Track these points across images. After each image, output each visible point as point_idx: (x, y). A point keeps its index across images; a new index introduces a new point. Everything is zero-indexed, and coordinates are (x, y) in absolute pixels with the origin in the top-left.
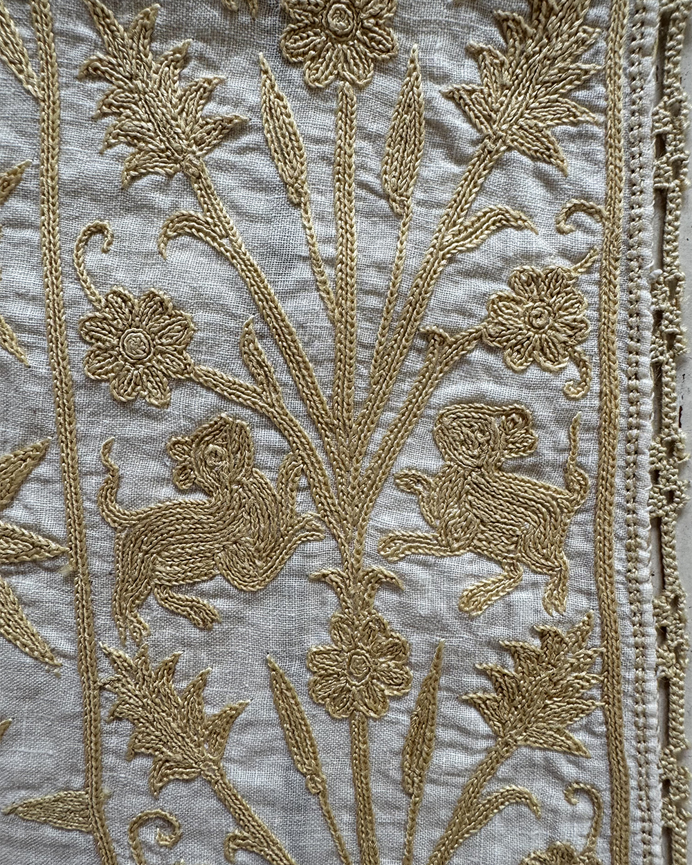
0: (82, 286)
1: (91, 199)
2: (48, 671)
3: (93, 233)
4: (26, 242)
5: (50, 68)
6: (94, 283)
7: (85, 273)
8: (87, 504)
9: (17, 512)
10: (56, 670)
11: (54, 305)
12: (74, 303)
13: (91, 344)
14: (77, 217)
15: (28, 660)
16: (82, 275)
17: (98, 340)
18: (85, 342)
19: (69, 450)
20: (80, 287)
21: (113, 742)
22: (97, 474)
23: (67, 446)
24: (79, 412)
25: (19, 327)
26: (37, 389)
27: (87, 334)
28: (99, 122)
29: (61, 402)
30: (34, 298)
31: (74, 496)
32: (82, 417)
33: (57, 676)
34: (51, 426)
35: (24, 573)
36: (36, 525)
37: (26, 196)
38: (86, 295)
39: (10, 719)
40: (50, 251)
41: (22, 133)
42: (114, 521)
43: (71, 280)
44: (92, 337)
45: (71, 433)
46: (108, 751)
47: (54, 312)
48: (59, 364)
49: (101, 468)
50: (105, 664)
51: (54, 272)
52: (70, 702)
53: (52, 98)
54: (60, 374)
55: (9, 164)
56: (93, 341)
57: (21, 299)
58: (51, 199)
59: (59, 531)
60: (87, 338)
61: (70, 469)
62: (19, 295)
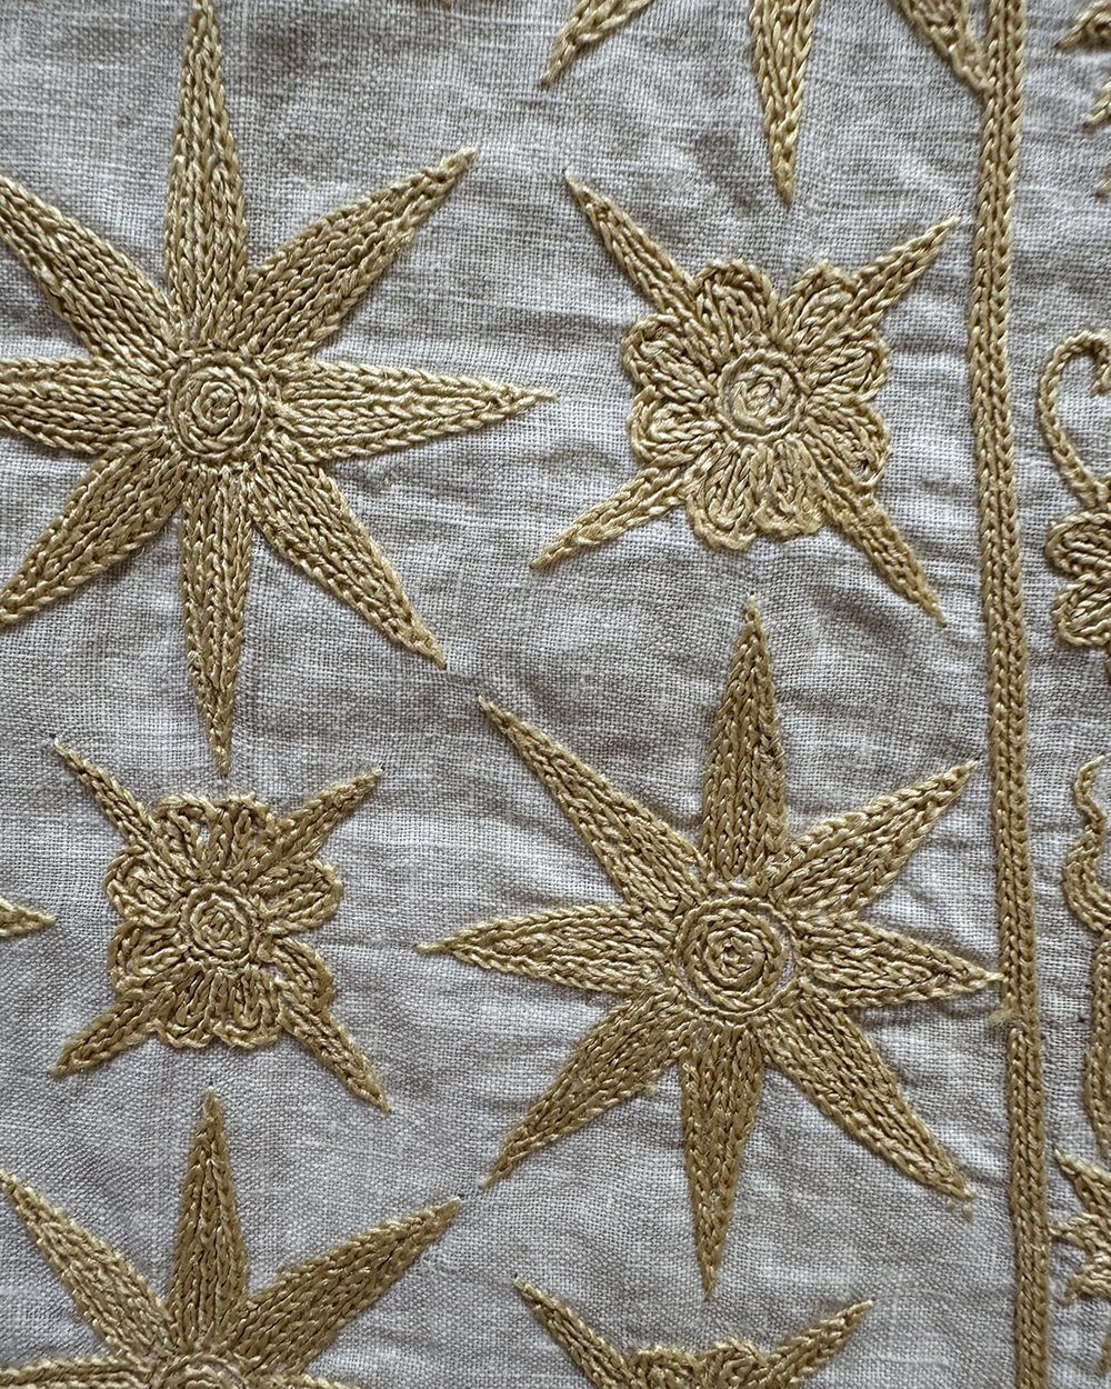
0: (1054, 460)
1: (1073, 289)
2: (950, 1209)
3: (1075, 355)
4: (938, 380)
5: (1010, 28)
6: (1081, 455)
7: (1063, 437)
8: (1042, 888)
9: (902, 907)
10: (966, 1207)
11: (999, 503)
12: (1040, 495)
13: (1074, 577)
14: (1043, 325)
15: (915, 1189)
16: (1058, 439)
17: (1086, 567)
18: (1058, 571)
19: (1011, 783)
20: (1051, 464)
21: (1071, 1340)
22: (1066, 827)
23: (1009, 775)
24: (1033, 708)
25: (931, 549)
26: (954, 668)
27: (1064, 556)
28: (1099, 133)
29: (1004, 691)
30: (956, 490)
31: (1019, 873)
32: (1043, 719)
33: (967, 1217)
34: (980, 740)
35: (905, 1023)
36: (940, 931)
37: (942, 288)
38: (1066, 481)
39: (870, 1302)
40: (991, 393)
41: (943, 165)
42: (1097, 919)
43: (1029, 451)
44: (1074, 562)
45: (1019, 750)
46: (1060, 1357)
47: (1000, 515)
48: (1005, 617)
49: (1076, 818)
50: (1065, 1192)
51: (998, 436)
52: (990, 1267)
53: (1009, 91)
54: (1007, 636)
55: (916, 229)
56: (1076, 568)
57: (931, 492)
58: (994, 292)
59: (985, 941)
60: (1064, 564)
61: (1014, 821)
62: (930, 486)
